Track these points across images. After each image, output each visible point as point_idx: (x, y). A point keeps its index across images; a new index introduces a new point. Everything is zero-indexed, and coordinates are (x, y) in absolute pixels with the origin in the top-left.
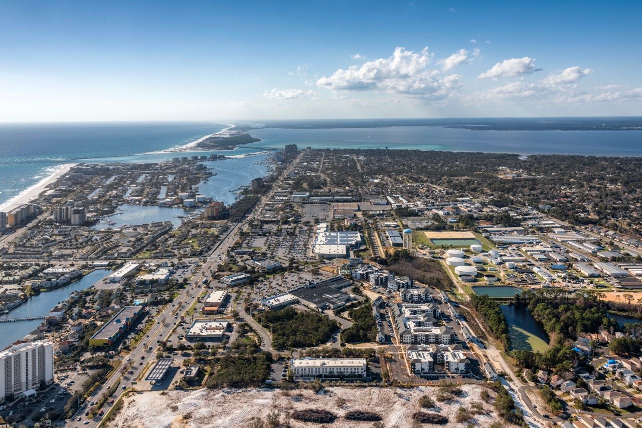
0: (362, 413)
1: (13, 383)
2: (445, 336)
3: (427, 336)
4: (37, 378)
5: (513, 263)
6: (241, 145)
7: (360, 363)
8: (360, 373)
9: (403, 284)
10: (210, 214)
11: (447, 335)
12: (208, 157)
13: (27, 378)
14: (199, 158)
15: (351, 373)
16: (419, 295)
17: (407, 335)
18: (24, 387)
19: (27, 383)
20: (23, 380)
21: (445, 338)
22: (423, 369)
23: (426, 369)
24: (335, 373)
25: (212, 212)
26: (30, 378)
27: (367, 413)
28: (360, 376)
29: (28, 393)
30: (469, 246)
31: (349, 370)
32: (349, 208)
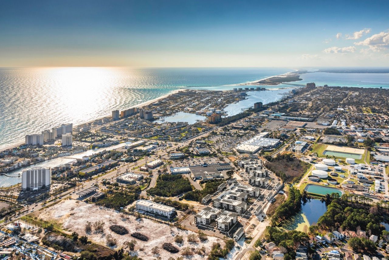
1: (30, 183)
2: (238, 207)
3: (228, 205)
4: (42, 183)
5: (362, 174)
6: (286, 83)
7: (168, 210)
8: (167, 215)
9: (259, 174)
10: (210, 121)
11: (239, 207)
12: (255, 88)
13: (36, 182)
14: (250, 89)
15: (162, 214)
16: (259, 182)
17: (216, 202)
18: (34, 186)
19: (36, 184)
20: (34, 183)
21: (238, 209)
22: (201, 222)
23: (203, 222)
24: (155, 212)
25: (211, 120)
26: (37, 182)
28: (166, 217)
29: (35, 189)
30: (345, 159)
32: (296, 125)
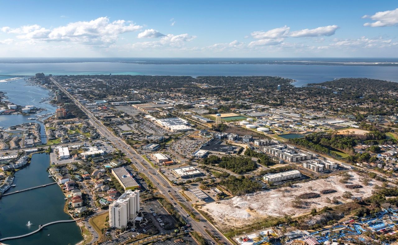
0: (328, 190)
7: (296, 172)
13: (135, 211)
17: (294, 158)
19: (135, 214)
21: (309, 157)
22: (321, 170)
27: (330, 190)
31: (295, 176)
